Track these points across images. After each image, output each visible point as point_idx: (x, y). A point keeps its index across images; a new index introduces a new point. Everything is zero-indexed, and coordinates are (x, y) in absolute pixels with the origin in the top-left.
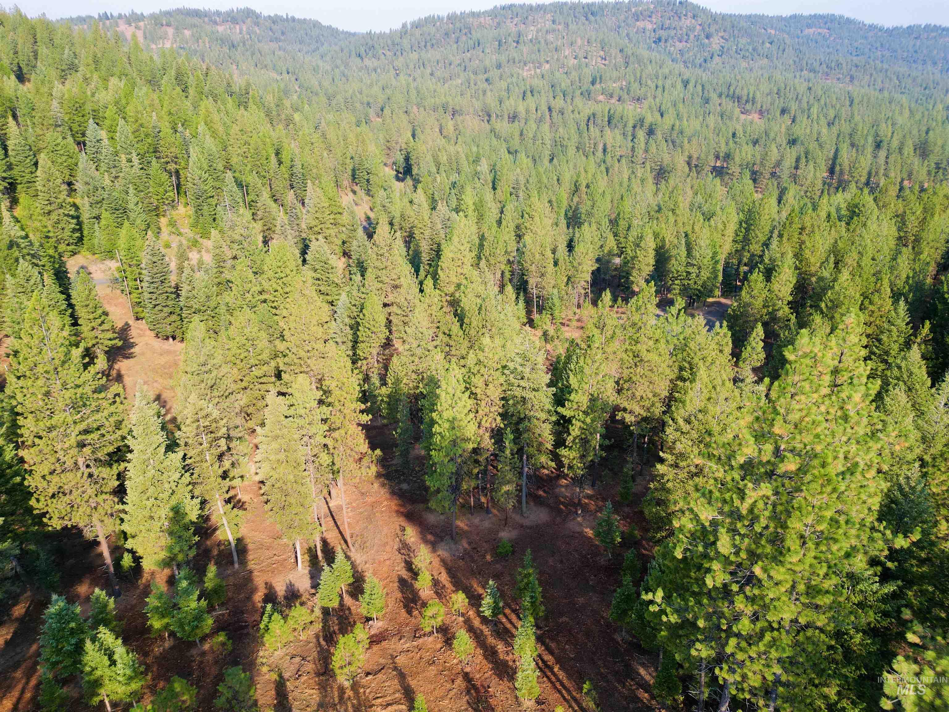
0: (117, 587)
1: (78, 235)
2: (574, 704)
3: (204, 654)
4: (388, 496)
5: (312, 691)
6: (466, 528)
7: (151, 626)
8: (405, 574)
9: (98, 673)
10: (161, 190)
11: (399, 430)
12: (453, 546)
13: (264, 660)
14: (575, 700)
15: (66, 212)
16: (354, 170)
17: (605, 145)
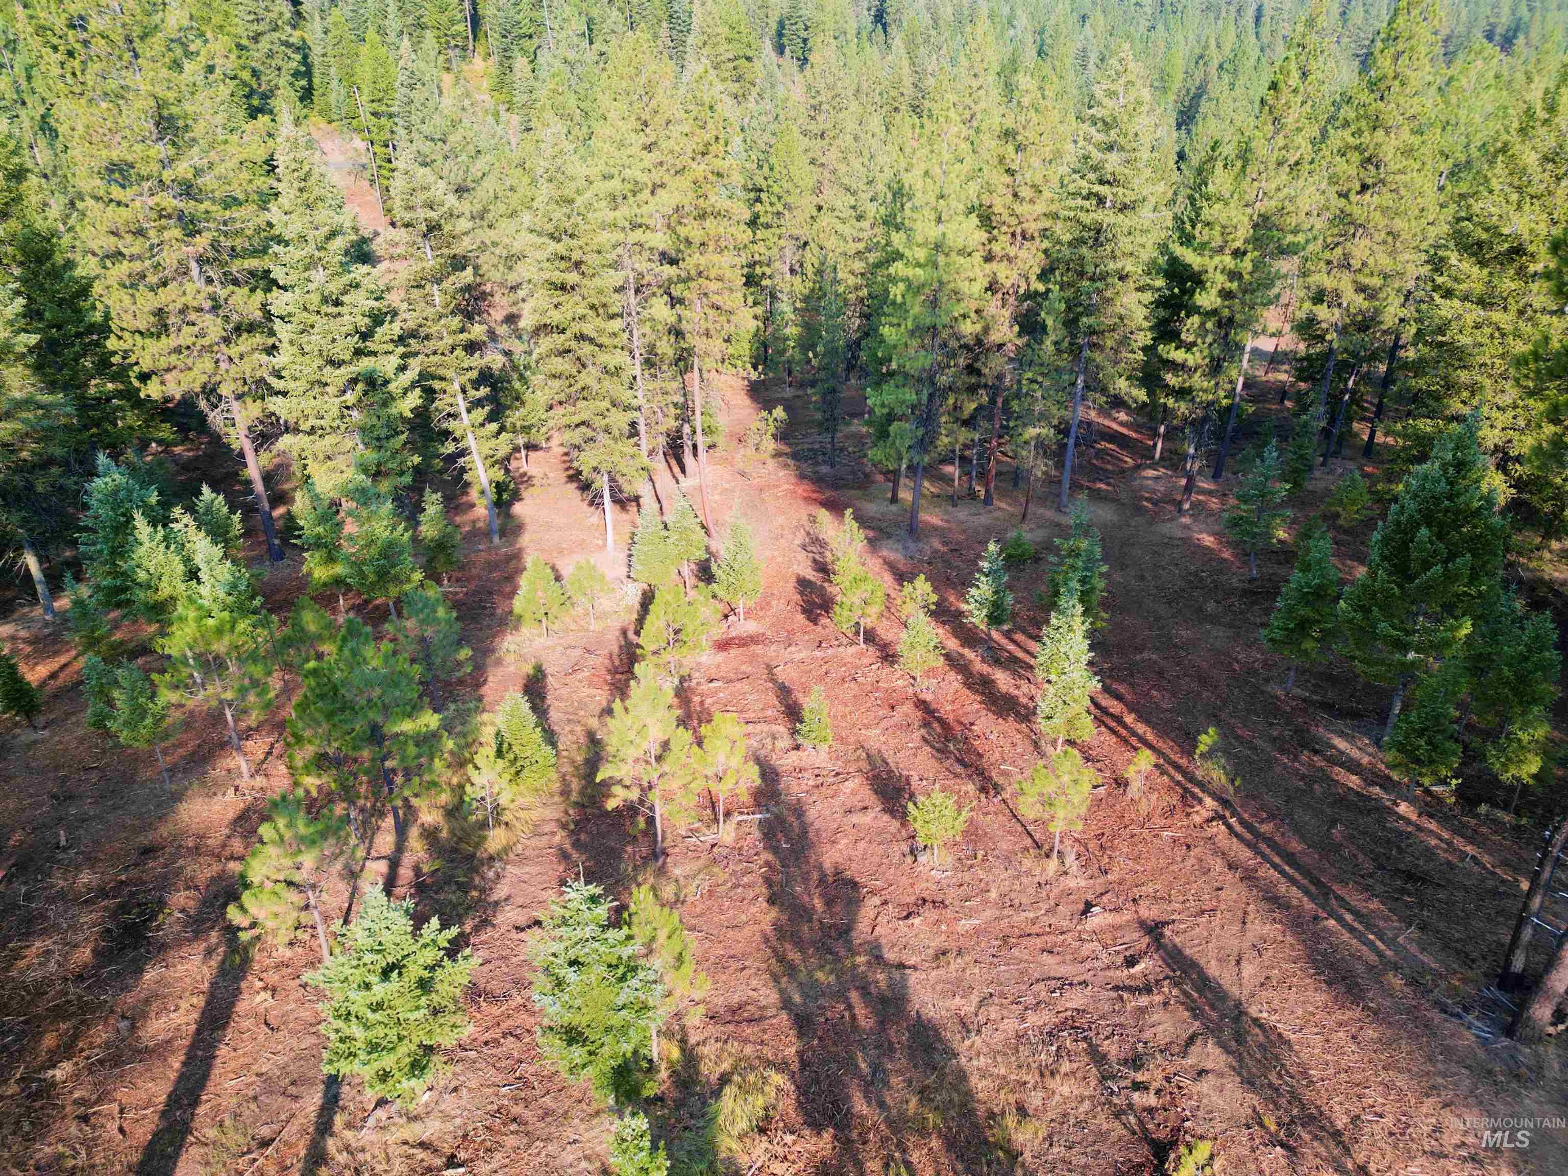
1: (304, 83)
2: (1172, 771)
4: (793, 480)
5: (593, 691)
6: (940, 523)
7: (309, 573)
8: (810, 574)
9: (165, 591)
10: (444, 19)
11: (820, 349)
12: (912, 546)
13: (513, 648)
14: (1177, 767)
15: (284, 38)
16: (781, 25)
17: (1259, 9)
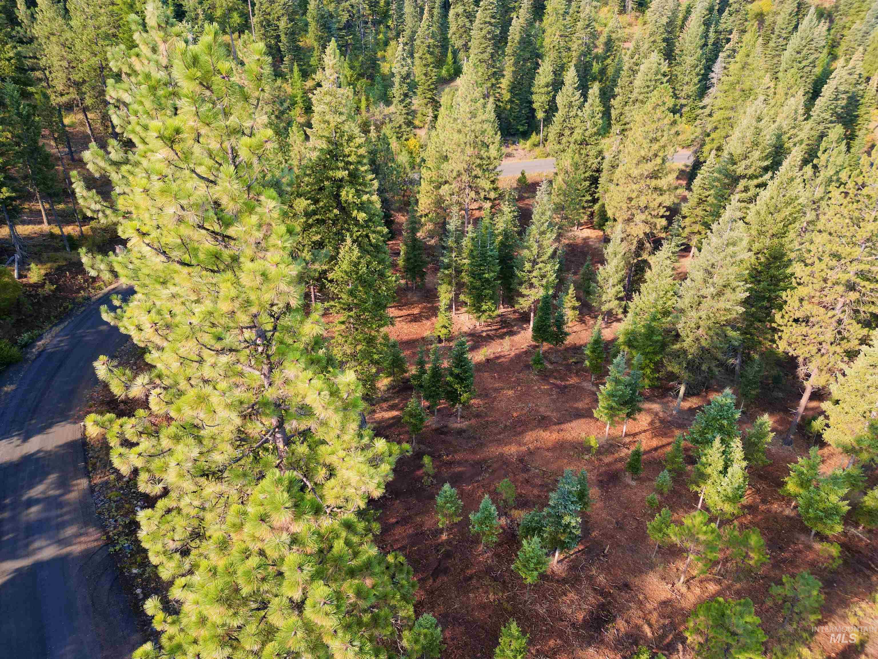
0: (792, 437)
3: (809, 548)
7: (786, 483)
9: (709, 470)
13: (860, 613)
